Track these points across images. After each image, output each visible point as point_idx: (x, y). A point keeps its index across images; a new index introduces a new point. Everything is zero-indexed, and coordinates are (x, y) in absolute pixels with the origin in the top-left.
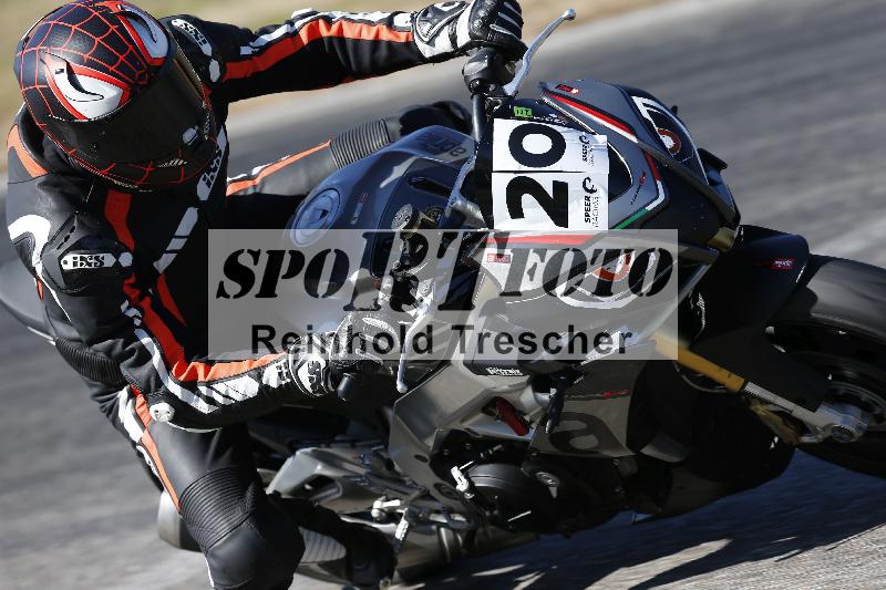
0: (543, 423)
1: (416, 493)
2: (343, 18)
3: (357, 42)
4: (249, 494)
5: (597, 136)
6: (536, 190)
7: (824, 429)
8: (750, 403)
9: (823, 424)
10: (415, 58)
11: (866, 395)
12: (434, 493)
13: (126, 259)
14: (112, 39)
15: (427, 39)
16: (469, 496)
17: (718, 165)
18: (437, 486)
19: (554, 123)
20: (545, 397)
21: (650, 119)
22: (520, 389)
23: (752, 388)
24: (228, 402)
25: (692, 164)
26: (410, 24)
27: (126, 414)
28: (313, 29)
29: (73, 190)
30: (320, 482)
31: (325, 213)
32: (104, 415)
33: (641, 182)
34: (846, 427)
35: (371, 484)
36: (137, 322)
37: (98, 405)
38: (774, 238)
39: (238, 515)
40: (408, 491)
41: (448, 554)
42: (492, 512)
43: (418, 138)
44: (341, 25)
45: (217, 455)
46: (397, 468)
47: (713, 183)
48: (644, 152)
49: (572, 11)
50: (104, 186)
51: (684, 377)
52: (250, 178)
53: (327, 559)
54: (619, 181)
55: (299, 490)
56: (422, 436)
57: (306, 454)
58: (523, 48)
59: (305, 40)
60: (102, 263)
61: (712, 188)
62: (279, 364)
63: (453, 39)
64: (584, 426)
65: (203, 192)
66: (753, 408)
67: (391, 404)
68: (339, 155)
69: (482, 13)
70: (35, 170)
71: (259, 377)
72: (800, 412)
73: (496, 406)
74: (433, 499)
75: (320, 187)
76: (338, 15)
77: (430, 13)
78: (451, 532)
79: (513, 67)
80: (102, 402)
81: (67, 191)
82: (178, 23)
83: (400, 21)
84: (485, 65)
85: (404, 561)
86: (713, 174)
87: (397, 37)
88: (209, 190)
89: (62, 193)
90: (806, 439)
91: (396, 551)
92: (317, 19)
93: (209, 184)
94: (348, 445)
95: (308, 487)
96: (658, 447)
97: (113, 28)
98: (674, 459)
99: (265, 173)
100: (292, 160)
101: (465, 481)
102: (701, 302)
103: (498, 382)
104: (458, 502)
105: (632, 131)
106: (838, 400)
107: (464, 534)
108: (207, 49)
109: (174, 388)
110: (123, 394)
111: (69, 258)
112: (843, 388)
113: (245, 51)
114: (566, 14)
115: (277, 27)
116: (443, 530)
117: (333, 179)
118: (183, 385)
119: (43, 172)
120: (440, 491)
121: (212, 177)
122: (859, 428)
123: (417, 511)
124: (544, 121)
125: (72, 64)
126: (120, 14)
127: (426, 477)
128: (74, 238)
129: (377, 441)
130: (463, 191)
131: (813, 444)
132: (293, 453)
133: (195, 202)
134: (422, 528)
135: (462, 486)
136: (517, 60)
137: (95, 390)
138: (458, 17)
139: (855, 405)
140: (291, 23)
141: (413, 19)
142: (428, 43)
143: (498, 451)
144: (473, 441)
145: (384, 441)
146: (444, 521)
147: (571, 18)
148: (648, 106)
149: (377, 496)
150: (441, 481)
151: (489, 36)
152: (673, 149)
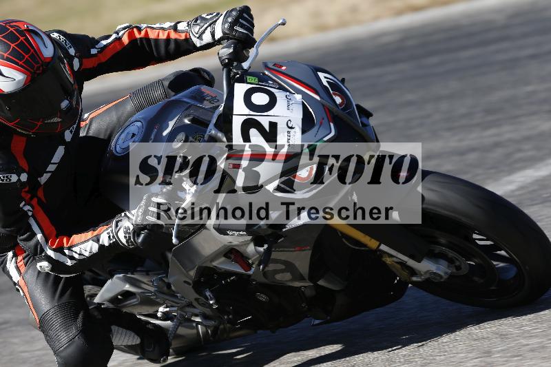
0: (259, 265)
1: (183, 303)
2: (148, 27)
3: (157, 40)
4: (80, 317)
5: (296, 95)
6: (258, 126)
7: (426, 273)
8: (382, 257)
9: (425, 270)
10: (191, 48)
11: (451, 254)
12: (195, 304)
13: (24, 177)
14: (21, 45)
15: (197, 36)
16: (215, 306)
17: (368, 114)
18: (197, 300)
19: (271, 87)
20: (261, 249)
21: (328, 86)
22: (246, 244)
23: (383, 247)
24: (82, 257)
25: (352, 114)
26: (187, 28)
27: (11, 265)
28: (131, 35)
30: (127, 295)
31: (134, 135)
33: (321, 123)
34: (438, 272)
35: (157, 298)
36: (30, 214)
39: (74, 331)
41: (202, 340)
42: (228, 316)
43: (191, 92)
44: (147, 31)
46: (173, 288)
47: (364, 125)
48: (323, 105)
49: (284, 20)
51: (344, 240)
54: (308, 123)
55: (114, 300)
56: (187, 269)
57: (119, 278)
58: (255, 41)
59: (127, 41)
60: (10, 180)
61: (363, 128)
62: (108, 231)
63: (213, 35)
64: (283, 267)
65: (68, 136)
66: (384, 259)
67: (170, 250)
69: (230, 20)
71: (98, 241)
72: (411, 263)
73: (232, 253)
74: (194, 307)
76: (144, 26)
77: (199, 20)
78: (204, 328)
79: (248, 52)
82: (55, 35)
83: (182, 26)
84: (231, 50)
85: (175, 344)
86: (364, 120)
87: (180, 36)
88: (71, 136)
90: (414, 279)
91: (171, 338)
92: (132, 29)
93: (71, 132)
94: (144, 273)
95: (119, 297)
96: (327, 281)
97: (21, 38)
98: (337, 288)
99: (92, 116)
100: (107, 107)
101: (213, 297)
103: (234, 239)
104: (208, 310)
105: (317, 93)
106: (434, 256)
107: (212, 329)
108: (72, 51)
109: (50, 253)
110: (10, 254)
112: (438, 249)
113: (94, 51)
114: (280, 22)
116: (199, 326)
117: (138, 116)
118: (54, 250)
120: (199, 303)
121: (73, 128)
122: (446, 273)
123: (185, 314)
124: (265, 85)
126: (25, 30)
127: (190, 295)
129: (162, 272)
130: (216, 125)
131: (419, 282)
132: (112, 276)
133: (63, 142)
134: (186, 324)
135: (212, 300)
138: (216, 21)
139: (444, 259)
140: (117, 33)
141: (188, 25)
142: (198, 38)
143: (233, 280)
144: (217, 273)
145: (166, 273)
146: (200, 320)
147: (283, 24)
148: (327, 78)
149: (160, 305)
150: (199, 297)
151: (234, 33)
152: (341, 105)
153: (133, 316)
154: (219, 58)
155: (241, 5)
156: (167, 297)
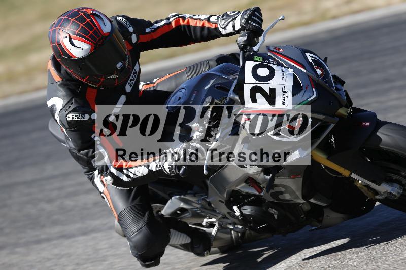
1: (220, 216)
2: (190, 17)
3: (195, 27)
4: (146, 215)
5: (289, 70)
6: (262, 91)
7: (384, 193)
9: (384, 191)
10: (219, 35)
12: (228, 216)
13: (94, 116)
14: (87, 25)
15: (223, 27)
16: (240, 218)
17: (342, 82)
18: (229, 213)
19: (271, 64)
20: (268, 177)
21: (312, 63)
22: (259, 173)
23: (353, 175)
24: (136, 177)
25: (329, 82)
26: (217, 21)
27: (97, 180)
28: (177, 22)
29: (73, 87)
30: (183, 210)
31: (180, 98)
32: (89, 180)
33: (306, 89)
34: (393, 192)
35: (202, 212)
37: (87, 176)
38: (365, 113)
39: (141, 224)
40: (218, 215)
41: (235, 242)
42: (250, 225)
43: (220, 68)
44: (189, 20)
45: (134, 199)
46: (212, 205)
47: (338, 89)
48: (308, 76)
49: (283, 16)
50: (85, 86)
51: (326, 170)
52: (152, 83)
53: (183, 243)
54: (297, 88)
55: (174, 214)
56: (221, 192)
57: (176, 198)
58: (263, 31)
59: (173, 26)
60: (84, 118)
61: (337, 92)
63: (234, 27)
64: (284, 190)
65: (128, 89)
66: (355, 184)
67: (208, 179)
68: (189, 75)
69: (245, 17)
70: (57, 78)
71: (148, 166)
72: (373, 186)
73: (250, 180)
74: (227, 218)
75: (180, 87)
76: (188, 16)
77: (225, 16)
78: (236, 232)
79: (258, 39)
80: (88, 175)
81: (70, 87)
82: (120, 18)
83: (213, 19)
84: (246, 38)
86: (339, 86)
87: (211, 25)
88: (131, 88)
89: (69, 88)
90: (378, 197)
91: (212, 240)
92: (179, 17)
93: (131, 85)
94: (192, 195)
95: (178, 212)
96: (316, 199)
97: (88, 20)
98: (325, 204)
99: (159, 81)
100: (169, 76)
101: (238, 211)
102: (333, 139)
103: (253, 171)
104: (237, 220)
105: (304, 67)
106: (390, 181)
107: (241, 233)
108: (131, 29)
109: (113, 171)
110: (96, 172)
111: (70, 115)
113: (148, 30)
114: (281, 18)
115: (162, 20)
116: (232, 232)
117: (185, 84)
118: (117, 169)
119: (61, 80)
120: (230, 216)
121: (132, 83)
122: (399, 193)
123: (221, 223)
124: (267, 63)
125: (71, 35)
126: (91, 14)
127: (224, 210)
128: (72, 107)
129: (204, 194)
130: (234, 91)
132: (171, 197)
133: (125, 93)
134: (224, 230)
135: (238, 213)
136: (260, 37)
137: (85, 170)
138: (236, 18)
139: (397, 183)
140: (168, 19)
141: (218, 18)
142: (224, 29)
143: (253, 199)
144: (242, 195)
145: (207, 194)
146: (233, 228)
147: (283, 19)
148: (312, 57)
149: (205, 217)
150: (230, 211)
151: (248, 26)
152: (321, 75)
153: (186, 224)
154: (238, 44)
155: (254, 6)
156: (209, 212)
